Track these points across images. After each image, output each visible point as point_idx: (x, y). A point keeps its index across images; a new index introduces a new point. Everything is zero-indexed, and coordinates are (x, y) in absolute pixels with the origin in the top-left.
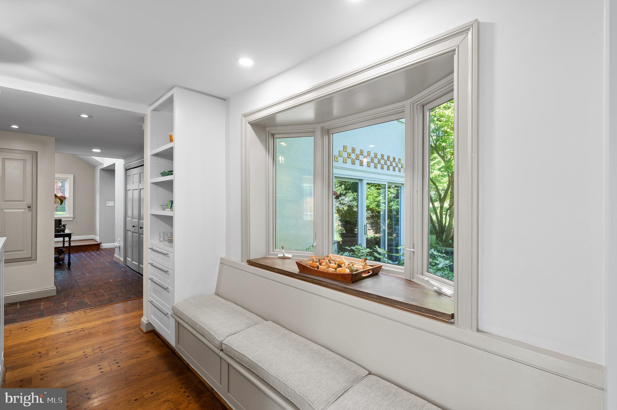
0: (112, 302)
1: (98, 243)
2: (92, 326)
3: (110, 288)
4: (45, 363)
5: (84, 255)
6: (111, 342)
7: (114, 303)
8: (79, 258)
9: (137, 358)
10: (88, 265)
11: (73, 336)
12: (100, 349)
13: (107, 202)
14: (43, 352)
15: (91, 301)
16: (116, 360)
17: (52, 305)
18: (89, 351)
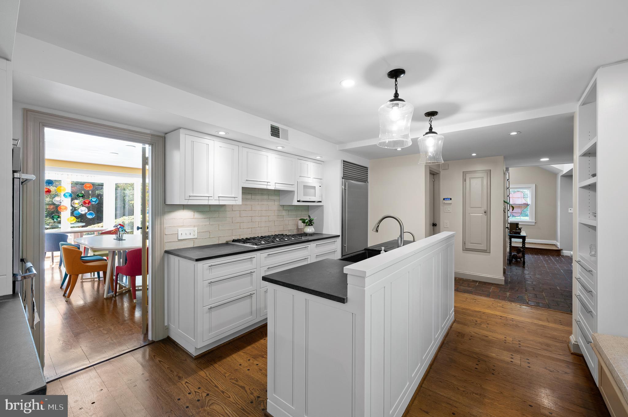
0: (549, 308)
1: (559, 249)
2: (522, 320)
3: (554, 294)
4: (477, 330)
5: (542, 258)
6: (532, 342)
7: (551, 310)
8: (536, 260)
9: (551, 371)
10: (541, 268)
11: (503, 321)
12: (519, 343)
13: (569, 209)
14: (479, 322)
15: (530, 300)
16: (529, 360)
17: (498, 291)
18: (509, 339)
